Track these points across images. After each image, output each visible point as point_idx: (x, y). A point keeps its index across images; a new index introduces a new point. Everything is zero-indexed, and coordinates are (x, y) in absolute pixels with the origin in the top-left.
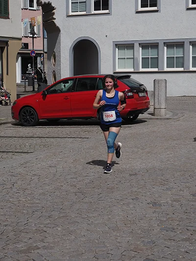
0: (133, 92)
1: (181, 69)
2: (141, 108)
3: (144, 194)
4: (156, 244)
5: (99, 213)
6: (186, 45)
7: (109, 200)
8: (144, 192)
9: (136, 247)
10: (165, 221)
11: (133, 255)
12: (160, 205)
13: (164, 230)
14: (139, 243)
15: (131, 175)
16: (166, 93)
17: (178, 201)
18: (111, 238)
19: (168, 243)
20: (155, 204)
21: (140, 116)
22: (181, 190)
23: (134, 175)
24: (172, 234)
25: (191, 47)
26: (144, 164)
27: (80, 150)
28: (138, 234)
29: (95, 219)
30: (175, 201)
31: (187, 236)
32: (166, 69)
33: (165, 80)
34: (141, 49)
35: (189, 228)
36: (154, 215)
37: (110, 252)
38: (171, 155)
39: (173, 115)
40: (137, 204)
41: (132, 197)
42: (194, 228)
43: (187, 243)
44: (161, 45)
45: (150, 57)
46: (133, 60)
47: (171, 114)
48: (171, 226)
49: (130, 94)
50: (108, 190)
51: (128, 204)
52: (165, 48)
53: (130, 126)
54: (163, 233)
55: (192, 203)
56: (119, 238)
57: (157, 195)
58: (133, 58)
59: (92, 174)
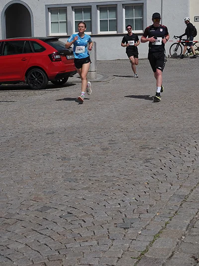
0: (60, 55)
1: (115, 32)
2: (70, 71)
3: (56, 150)
4: (56, 193)
5: (7, 168)
6: (119, 7)
7: (21, 157)
8: (57, 148)
9: (36, 196)
10: (70, 173)
11: (31, 204)
12: (69, 159)
13: (67, 181)
14: (40, 193)
15: (48, 134)
16: (96, 55)
17: (88, 155)
18: (14, 190)
19: (68, 192)
20: (64, 159)
21: (70, 79)
22: (93, 145)
23: (51, 133)
24: (74, 184)
25: (124, 10)
26: (63, 124)
27: (3, 113)
28: (41, 185)
29: (3, 174)
30: (84, 155)
31: (87, 186)
32: (100, 33)
33: (95, 42)
34: (74, 12)
35: (91, 178)
36: (61, 168)
37: (10, 202)
38: (92, 115)
39: (104, 78)
40: (47, 159)
41: (43, 154)
42: (96, 178)
43: (87, 191)
44: (94, 8)
45: (83, 20)
46: (65, 24)
47: (102, 76)
48: (74, 178)
49: (57, 57)
50: (22, 148)
51: (38, 160)
52: (99, 11)
53: (58, 89)
54: (66, 184)
55: (100, 156)
56: (22, 190)
57: (68, 151)
58: (66, 22)
59: (10, 134)
